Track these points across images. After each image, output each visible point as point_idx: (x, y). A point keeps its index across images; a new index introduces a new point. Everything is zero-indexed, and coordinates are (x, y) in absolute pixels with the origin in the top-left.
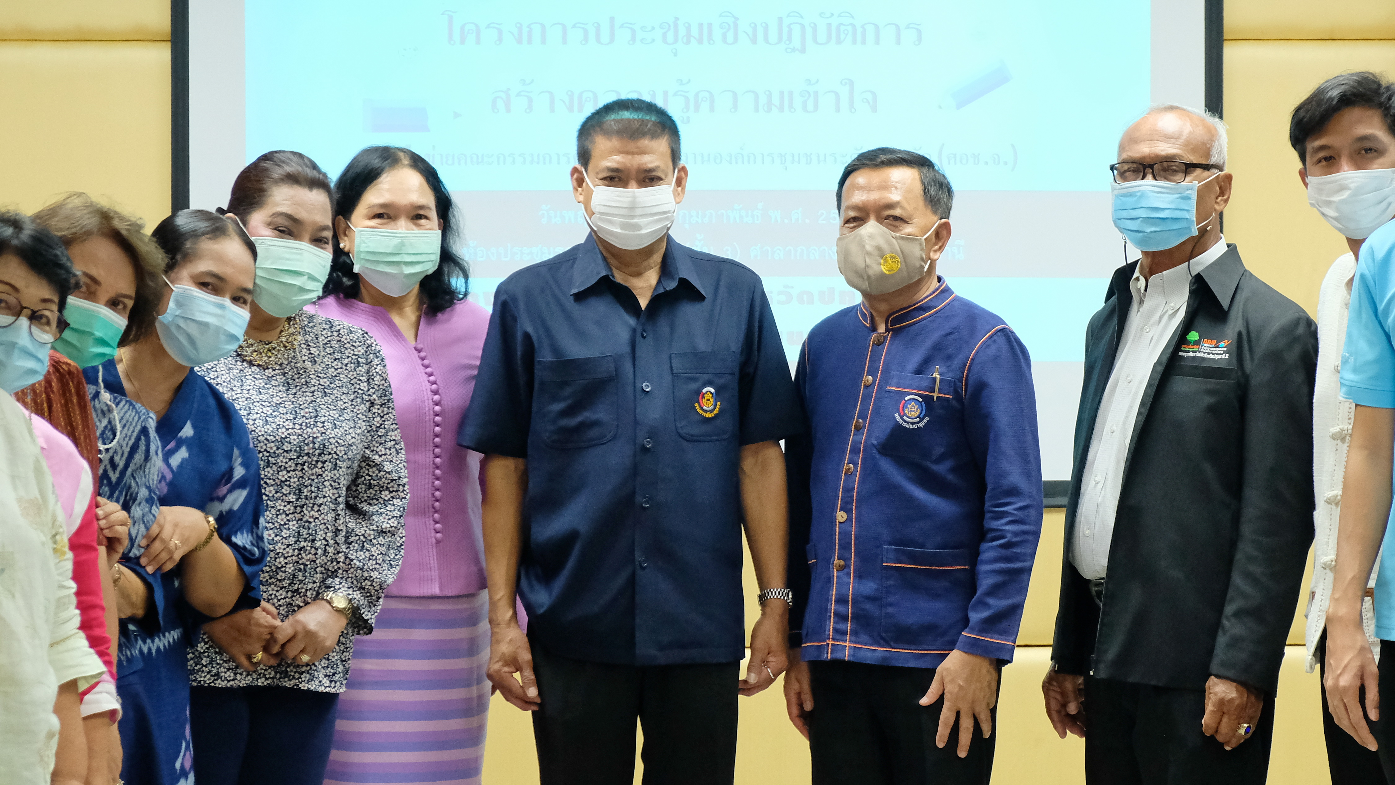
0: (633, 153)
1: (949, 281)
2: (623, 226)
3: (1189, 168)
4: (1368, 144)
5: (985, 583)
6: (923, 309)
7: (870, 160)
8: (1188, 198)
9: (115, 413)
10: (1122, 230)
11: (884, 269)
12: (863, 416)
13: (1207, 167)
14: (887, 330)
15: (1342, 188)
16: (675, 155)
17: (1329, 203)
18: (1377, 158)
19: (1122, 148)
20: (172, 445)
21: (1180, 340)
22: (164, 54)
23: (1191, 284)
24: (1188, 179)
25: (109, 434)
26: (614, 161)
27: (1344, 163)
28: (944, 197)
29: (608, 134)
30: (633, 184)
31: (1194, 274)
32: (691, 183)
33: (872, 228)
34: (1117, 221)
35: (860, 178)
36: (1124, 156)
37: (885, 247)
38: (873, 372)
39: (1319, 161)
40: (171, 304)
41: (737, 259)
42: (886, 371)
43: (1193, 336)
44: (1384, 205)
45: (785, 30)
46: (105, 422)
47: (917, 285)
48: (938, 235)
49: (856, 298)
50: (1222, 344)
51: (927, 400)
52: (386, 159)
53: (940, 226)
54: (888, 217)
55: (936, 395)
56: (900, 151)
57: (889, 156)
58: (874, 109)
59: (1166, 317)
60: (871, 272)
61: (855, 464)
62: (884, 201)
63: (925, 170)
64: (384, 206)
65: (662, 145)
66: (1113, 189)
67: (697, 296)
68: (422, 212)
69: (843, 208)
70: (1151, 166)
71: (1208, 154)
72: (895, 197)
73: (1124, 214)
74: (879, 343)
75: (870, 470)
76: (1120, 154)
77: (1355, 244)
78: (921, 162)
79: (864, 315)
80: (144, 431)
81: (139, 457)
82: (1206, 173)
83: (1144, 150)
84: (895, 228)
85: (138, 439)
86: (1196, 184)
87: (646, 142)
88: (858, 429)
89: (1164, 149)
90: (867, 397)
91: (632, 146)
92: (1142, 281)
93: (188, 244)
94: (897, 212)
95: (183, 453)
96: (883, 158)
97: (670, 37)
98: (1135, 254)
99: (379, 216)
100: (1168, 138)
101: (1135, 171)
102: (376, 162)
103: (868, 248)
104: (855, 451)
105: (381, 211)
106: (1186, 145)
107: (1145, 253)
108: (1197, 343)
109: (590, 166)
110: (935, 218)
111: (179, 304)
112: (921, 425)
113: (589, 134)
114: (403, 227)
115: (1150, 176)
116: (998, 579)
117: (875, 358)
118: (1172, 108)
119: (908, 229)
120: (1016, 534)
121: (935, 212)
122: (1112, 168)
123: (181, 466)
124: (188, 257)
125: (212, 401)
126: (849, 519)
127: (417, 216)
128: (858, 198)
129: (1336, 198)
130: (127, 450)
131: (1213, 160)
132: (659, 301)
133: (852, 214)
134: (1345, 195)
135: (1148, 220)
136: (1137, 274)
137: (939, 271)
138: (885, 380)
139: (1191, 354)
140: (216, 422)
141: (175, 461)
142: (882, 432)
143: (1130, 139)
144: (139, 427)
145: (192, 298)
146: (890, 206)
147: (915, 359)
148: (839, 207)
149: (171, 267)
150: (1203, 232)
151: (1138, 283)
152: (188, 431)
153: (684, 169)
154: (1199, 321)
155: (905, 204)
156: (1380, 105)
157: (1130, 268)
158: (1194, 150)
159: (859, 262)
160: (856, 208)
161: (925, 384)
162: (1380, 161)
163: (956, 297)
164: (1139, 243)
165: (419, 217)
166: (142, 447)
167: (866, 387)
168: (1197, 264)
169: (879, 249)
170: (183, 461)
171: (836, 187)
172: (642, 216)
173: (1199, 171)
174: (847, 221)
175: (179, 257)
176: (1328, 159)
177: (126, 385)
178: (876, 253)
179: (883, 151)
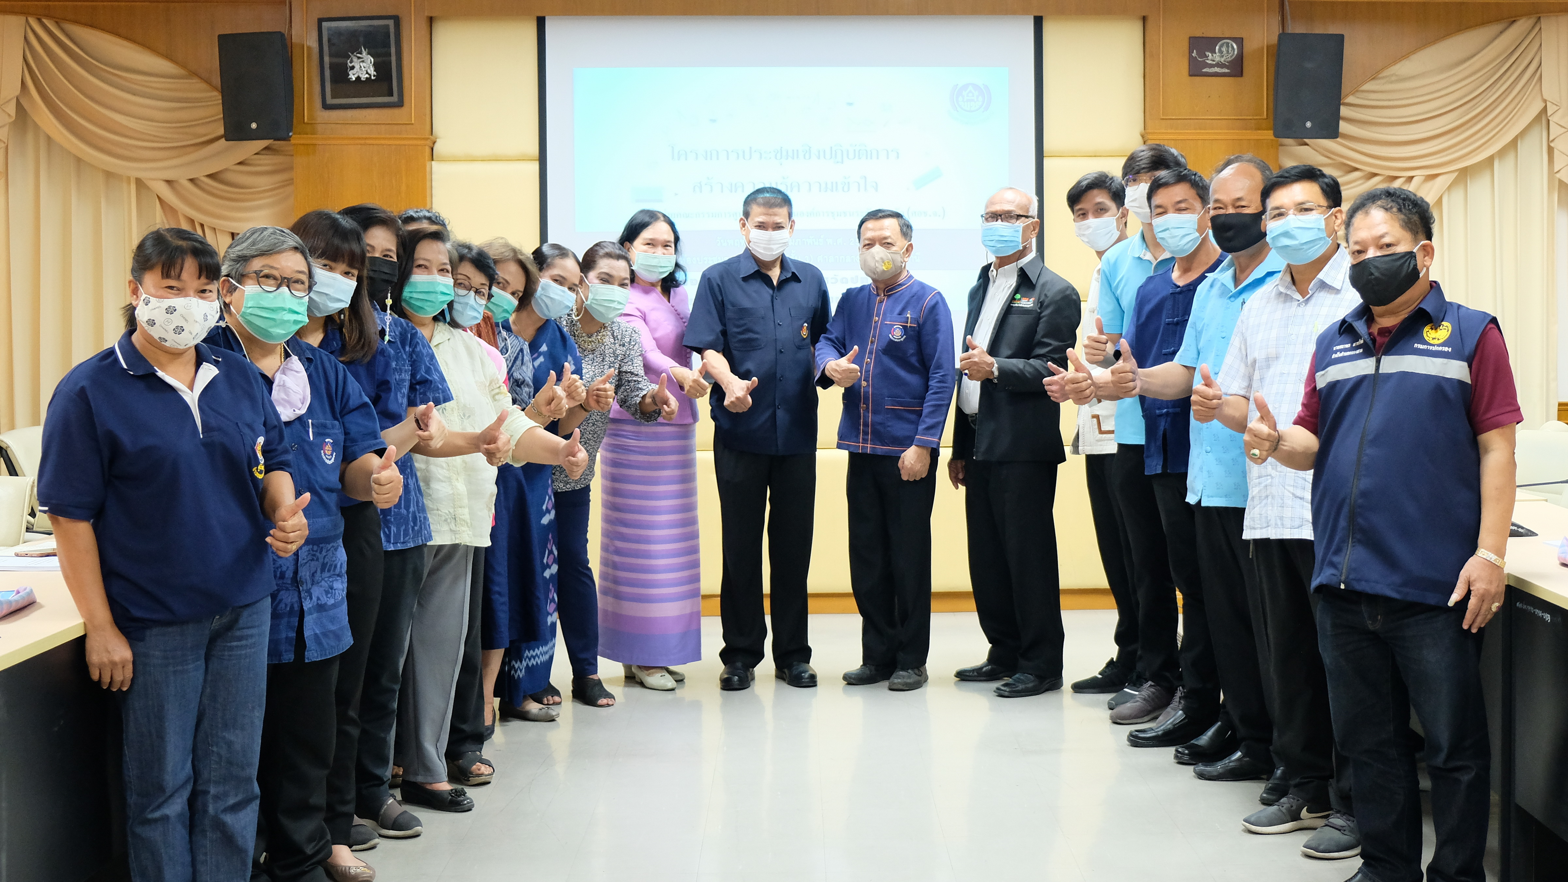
0: (771, 215)
1: (912, 273)
2: (765, 249)
3: (1019, 217)
4: (1102, 207)
5: (926, 411)
6: (901, 285)
7: (874, 216)
8: (1018, 231)
9: (508, 340)
10: (986, 246)
11: (884, 268)
12: (874, 336)
13: (1027, 217)
14: (884, 295)
15: (1089, 227)
16: (790, 215)
17: (1084, 235)
18: (1106, 213)
19: (987, 207)
20: (536, 355)
21: (1012, 299)
22: (535, 167)
23: (1018, 272)
24: (1018, 222)
25: (504, 350)
26: (761, 219)
27: (1090, 215)
28: (909, 231)
29: (759, 205)
30: (770, 229)
31: (1019, 267)
32: (796, 227)
33: (877, 249)
34: (983, 242)
35: (869, 224)
36: (988, 210)
37: (885, 257)
38: (878, 315)
39: (1079, 216)
40: (539, 289)
41: (811, 263)
42: (884, 314)
43: (1018, 296)
44: (1110, 234)
45: (834, 153)
46: (503, 344)
47: (900, 273)
48: (907, 250)
49: (869, 281)
50: (1031, 300)
51: (905, 327)
52: (652, 217)
53: (909, 245)
54: (884, 243)
55: (909, 325)
56: (888, 211)
57: (883, 214)
58: (876, 190)
59: (1006, 288)
60: (878, 270)
61: (871, 359)
62: (884, 236)
63: (900, 219)
64: (651, 239)
65: (784, 211)
66: (982, 226)
67: (799, 281)
68: (668, 244)
69: (861, 240)
70: (1000, 216)
71: (1028, 211)
72: (887, 233)
73: (987, 238)
74: (881, 302)
75: (878, 361)
76: (986, 209)
77: (1100, 254)
78: (898, 216)
79: (873, 288)
80: (521, 350)
81: (519, 362)
82: (1027, 220)
83: (998, 208)
84: (888, 248)
85: (518, 354)
86: (1022, 225)
87: (776, 210)
88: (872, 342)
89: (1007, 207)
90: (876, 328)
91: (771, 211)
92: (995, 271)
93: (549, 260)
94: (889, 241)
95: (541, 359)
96: (880, 215)
97: (779, 156)
98: (992, 259)
99: (648, 244)
100: (1009, 202)
101: (992, 218)
102: (647, 219)
103: (877, 258)
104: (871, 353)
105: (649, 242)
106: (1018, 206)
107: (997, 258)
108: (1020, 300)
109: (749, 220)
110: (906, 242)
111: (543, 289)
112: (902, 339)
113: (750, 204)
114: (660, 250)
115: (1000, 220)
116: (931, 409)
117: (879, 309)
118: (1011, 188)
119: (894, 249)
120: (939, 388)
121: (906, 239)
122: (982, 216)
123: (539, 366)
124: (549, 266)
125: (558, 334)
126: (868, 385)
127: (666, 245)
128: (869, 234)
129: (1086, 233)
130: (513, 359)
131: (1030, 214)
132: (782, 283)
133: (867, 242)
134: (1091, 230)
135: (999, 241)
136: (992, 268)
137: (907, 268)
138: (884, 319)
139: (1016, 305)
140: (559, 343)
141: (537, 363)
142: (884, 343)
143: (991, 203)
144: (519, 348)
145: (549, 286)
146: (885, 238)
147: (898, 309)
148: (859, 238)
149: (541, 269)
150: (1025, 248)
151: (993, 273)
152: (544, 348)
153: (793, 221)
154: (1021, 290)
155: (892, 237)
156: (1106, 188)
157: (990, 265)
158: (1021, 208)
159: (872, 264)
160: (869, 239)
161: (904, 320)
162: (1107, 214)
163: (915, 280)
164: (994, 252)
165: (667, 246)
166: (520, 358)
167: (875, 322)
168: (1022, 263)
169: (882, 259)
170: (541, 363)
171: (857, 228)
172: (774, 244)
173: (1023, 218)
174: (865, 246)
175: (545, 266)
176: (1083, 214)
177: (513, 327)
178: (880, 260)
179: (879, 211)
